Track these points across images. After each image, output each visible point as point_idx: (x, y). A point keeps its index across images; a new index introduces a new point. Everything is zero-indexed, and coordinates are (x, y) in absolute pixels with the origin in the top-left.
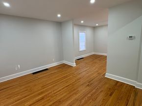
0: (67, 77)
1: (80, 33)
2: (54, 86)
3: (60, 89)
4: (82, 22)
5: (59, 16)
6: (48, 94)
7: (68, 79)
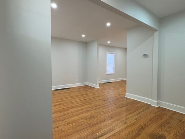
0: (86, 94)
1: (108, 55)
2: (71, 99)
3: (77, 101)
4: (109, 42)
5: (83, 36)
6: (65, 103)
7: (86, 96)
